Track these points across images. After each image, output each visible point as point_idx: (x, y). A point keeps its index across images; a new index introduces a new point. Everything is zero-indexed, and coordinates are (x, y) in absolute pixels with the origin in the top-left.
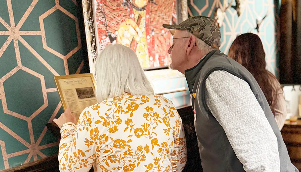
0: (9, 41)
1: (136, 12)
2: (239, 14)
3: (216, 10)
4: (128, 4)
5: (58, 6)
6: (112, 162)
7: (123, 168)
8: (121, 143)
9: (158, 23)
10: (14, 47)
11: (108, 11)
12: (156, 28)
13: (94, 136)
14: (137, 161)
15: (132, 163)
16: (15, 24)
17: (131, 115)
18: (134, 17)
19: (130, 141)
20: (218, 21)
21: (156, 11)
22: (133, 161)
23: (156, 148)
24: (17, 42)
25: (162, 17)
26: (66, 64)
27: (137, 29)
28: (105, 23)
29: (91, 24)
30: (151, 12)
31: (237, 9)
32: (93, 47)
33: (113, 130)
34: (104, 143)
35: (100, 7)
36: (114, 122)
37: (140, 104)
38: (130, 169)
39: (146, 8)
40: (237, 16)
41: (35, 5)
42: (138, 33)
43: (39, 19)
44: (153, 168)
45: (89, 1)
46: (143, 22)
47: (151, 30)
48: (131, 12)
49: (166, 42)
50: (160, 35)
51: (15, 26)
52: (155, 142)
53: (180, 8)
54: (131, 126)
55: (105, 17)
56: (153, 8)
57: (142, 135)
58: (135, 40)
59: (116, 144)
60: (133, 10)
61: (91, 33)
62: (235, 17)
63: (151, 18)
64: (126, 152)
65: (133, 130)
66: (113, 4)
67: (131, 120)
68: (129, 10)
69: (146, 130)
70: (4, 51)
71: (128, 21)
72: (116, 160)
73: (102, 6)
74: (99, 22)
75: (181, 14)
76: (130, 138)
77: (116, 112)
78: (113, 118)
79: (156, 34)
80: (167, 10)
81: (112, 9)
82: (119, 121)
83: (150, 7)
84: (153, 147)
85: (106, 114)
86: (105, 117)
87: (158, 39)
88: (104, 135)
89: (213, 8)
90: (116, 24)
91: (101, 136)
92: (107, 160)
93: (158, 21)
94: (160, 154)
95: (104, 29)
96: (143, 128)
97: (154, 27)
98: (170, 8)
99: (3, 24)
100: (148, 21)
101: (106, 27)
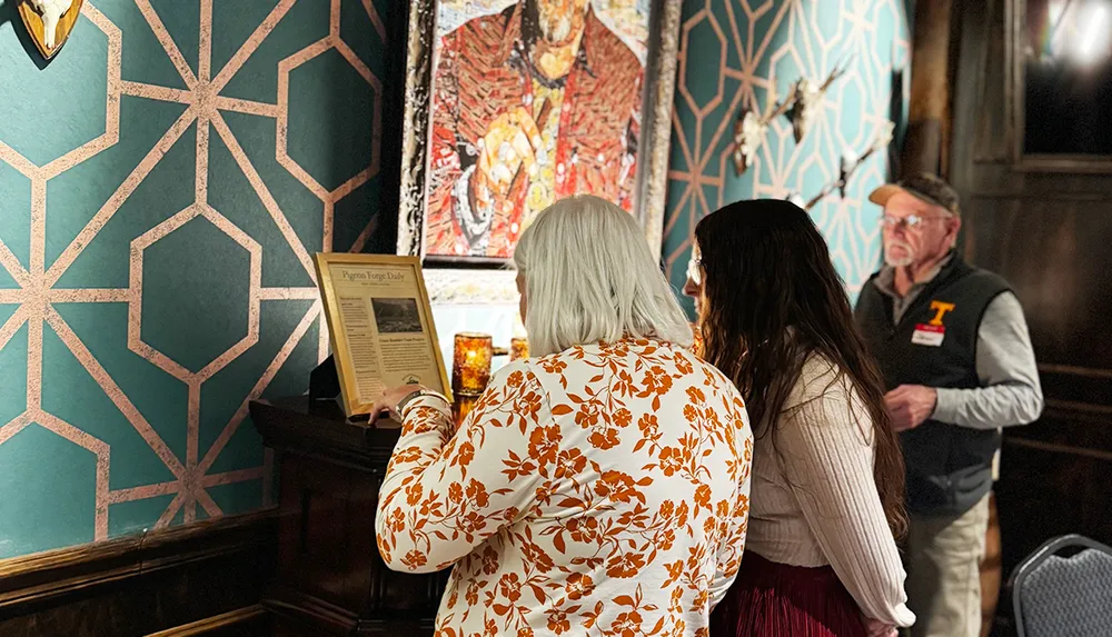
0: (183, 125)
1: (539, 88)
2: (798, 136)
3: (740, 116)
4: (523, 64)
5: (334, 39)
6: (577, 538)
7: (606, 563)
8: (621, 483)
9: (592, 132)
10: (196, 142)
11: (467, 74)
12: (584, 144)
13: (544, 449)
14: (651, 548)
15: (635, 552)
16: (211, 75)
17: (656, 405)
18: (532, 103)
19: (646, 482)
20: (745, 149)
21: (591, 94)
22: (639, 546)
23: (704, 513)
24: (206, 129)
25: (605, 115)
26: (330, 219)
27: (536, 140)
28: (455, 108)
29: (420, 107)
30: (577, 95)
31: (796, 123)
32: (415, 174)
33: (605, 441)
34: (569, 476)
35: (449, 61)
36: (612, 419)
37: (675, 376)
38: (626, 569)
39: (565, 82)
40: (792, 140)
41: (274, 25)
42: (537, 154)
43: (280, 69)
44: (682, 576)
45: (425, 40)
46: (553, 121)
47: (569, 148)
48: (527, 88)
49: (604, 190)
50: (592, 165)
51: (209, 76)
52: (703, 496)
53: (652, 95)
54: (652, 438)
55: (456, 93)
56: (583, 85)
57: (678, 468)
58: (526, 171)
59: (604, 484)
60: (532, 83)
61: (416, 133)
62: (786, 143)
63: (574, 114)
64: (631, 513)
65: (657, 451)
66: (483, 58)
67: (654, 420)
68: (522, 80)
69: (688, 455)
70: (165, 151)
71: (516, 113)
72: (593, 534)
73: (453, 59)
74: (440, 103)
75: (655, 113)
76: (646, 473)
77: (616, 387)
78: (608, 406)
79: (580, 162)
80: (620, 96)
81: (478, 71)
82: (623, 418)
83: (578, 80)
84: (696, 512)
85: (588, 390)
86: (586, 397)
87: (586, 177)
88: (575, 452)
89: (733, 107)
90: (483, 117)
91: (564, 453)
92: (561, 532)
93: (592, 124)
94: (708, 535)
95: (450, 127)
96: (681, 447)
97: (578, 141)
98: (627, 91)
99: (178, 68)
100: (567, 121)
101: (456, 122)
